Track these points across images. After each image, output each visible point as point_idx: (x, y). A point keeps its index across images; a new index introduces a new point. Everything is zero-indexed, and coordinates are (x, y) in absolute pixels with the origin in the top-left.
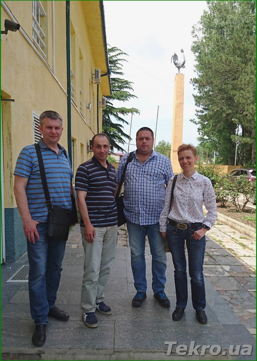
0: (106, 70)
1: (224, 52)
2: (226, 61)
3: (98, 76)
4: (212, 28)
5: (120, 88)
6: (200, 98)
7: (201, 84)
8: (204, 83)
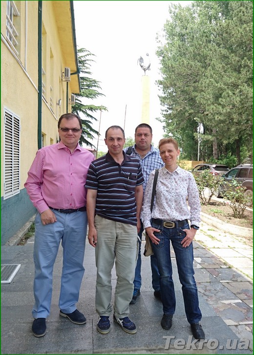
0: (75, 70)
1: (185, 57)
2: (187, 66)
3: (68, 74)
4: (174, 35)
5: (89, 87)
6: (165, 98)
7: (165, 86)
8: (168, 85)
